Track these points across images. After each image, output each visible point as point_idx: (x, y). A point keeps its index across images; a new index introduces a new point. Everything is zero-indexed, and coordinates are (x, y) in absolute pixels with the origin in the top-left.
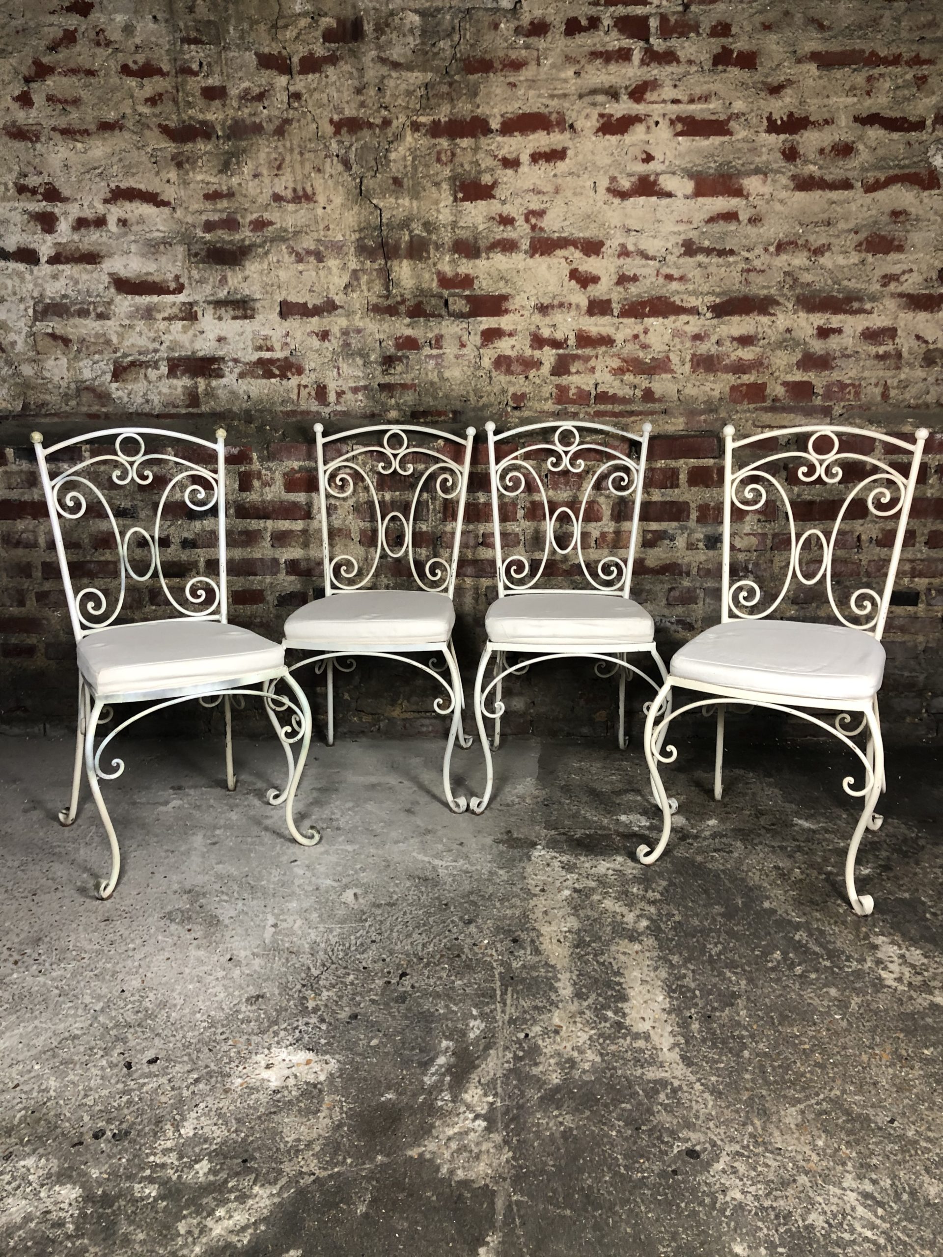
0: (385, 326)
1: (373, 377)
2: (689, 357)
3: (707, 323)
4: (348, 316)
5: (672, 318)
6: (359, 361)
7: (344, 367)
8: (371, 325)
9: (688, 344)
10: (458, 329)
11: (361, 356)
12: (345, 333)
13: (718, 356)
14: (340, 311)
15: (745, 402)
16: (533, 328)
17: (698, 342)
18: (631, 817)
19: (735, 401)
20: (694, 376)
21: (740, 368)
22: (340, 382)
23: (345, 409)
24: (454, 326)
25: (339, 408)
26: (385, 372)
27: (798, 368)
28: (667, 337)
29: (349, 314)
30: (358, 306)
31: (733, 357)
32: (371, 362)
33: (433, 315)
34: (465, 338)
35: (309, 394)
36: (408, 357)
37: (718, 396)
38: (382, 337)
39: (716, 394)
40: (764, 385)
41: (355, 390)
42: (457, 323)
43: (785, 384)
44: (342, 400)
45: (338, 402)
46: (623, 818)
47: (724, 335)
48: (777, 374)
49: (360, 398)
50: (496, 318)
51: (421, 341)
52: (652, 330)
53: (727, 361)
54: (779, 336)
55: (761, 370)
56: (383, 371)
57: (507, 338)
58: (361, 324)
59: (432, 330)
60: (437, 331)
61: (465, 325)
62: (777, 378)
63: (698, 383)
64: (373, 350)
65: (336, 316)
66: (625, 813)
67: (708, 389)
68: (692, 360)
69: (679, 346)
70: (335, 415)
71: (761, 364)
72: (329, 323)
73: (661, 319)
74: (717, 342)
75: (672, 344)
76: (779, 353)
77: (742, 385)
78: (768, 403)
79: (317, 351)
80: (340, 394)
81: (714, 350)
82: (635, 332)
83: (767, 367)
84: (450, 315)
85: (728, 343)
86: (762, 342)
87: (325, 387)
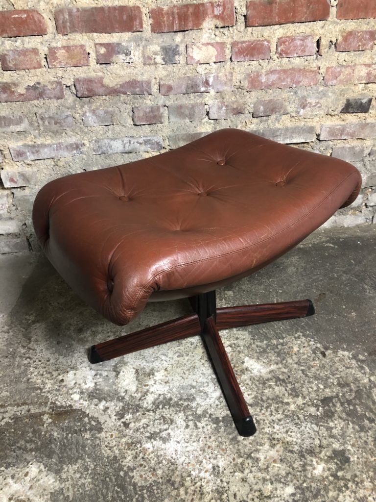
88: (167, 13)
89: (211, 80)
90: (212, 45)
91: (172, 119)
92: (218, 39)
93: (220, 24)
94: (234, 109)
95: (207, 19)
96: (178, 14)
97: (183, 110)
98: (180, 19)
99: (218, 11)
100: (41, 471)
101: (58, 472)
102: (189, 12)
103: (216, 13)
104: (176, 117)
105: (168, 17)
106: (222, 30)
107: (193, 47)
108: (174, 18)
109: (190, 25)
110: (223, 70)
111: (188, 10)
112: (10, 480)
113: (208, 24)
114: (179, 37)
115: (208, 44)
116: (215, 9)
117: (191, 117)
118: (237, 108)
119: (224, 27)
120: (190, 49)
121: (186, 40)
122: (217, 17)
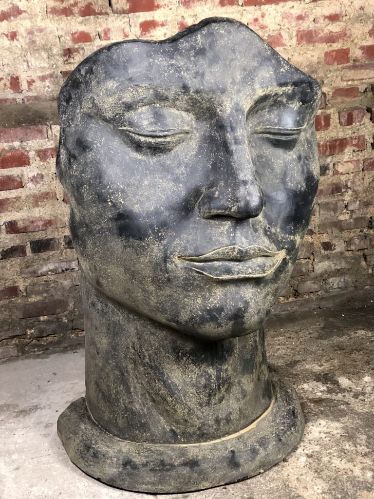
0: (63, 25)
1: (57, 67)
2: (295, 33)
3: (307, 6)
4: (31, 19)
5: (281, 4)
6: (44, 55)
7: (32, 61)
8: (50, 25)
9: (294, 24)
10: (121, 23)
11: (46, 50)
12: (30, 32)
13: (315, 31)
14: (24, 14)
15: (336, 63)
16: (179, 19)
17: (301, 21)
18: (310, 384)
19: (328, 64)
20: (299, 46)
21: (331, 39)
22: (30, 73)
23: (35, 94)
24: (118, 20)
25: (30, 94)
26: (66, 62)
27: (370, 35)
28: (279, 18)
29: (32, 17)
30: (38, 9)
31: (326, 31)
32: (53, 55)
33: (101, 14)
34: (127, 30)
35: (5, 85)
36: (83, 49)
37: (317, 61)
38: (60, 33)
39: (315, 59)
40: (348, 50)
41: (43, 79)
42: (120, 18)
43: (362, 48)
44: (32, 87)
45: (30, 90)
46: (305, 386)
47: (319, 14)
48: (356, 41)
49: (48, 84)
50: (151, 13)
51: (93, 34)
52: (267, 14)
53: (321, 35)
54: (356, 12)
55: (345, 39)
56: (65, 61)
57: (160, 28)
58: (42, 24)
59: (101, 26)
60: (104, 26)
61: (126, 20)
62: (356, 44)
63: (302, 52)
64: (54, 45)
65: (21, 19)
66: (305, 382)
67: (309, 56)
68: (297, 35)
69: (287, 26)
70: (28, 100)
71: (345, 34)
72: (16, 26)
73: (273, 6)
74: (314, 20)
75: (282, 25)
76: (357, 25)
77: (333, 51)
78: (351, 63)
79: (8, 49)
80: (30, 83)
81: (312, 26)
82: (255, 17)
83: (349, 37)
84: (114, 12)
85: (321, 21)
86: (345, 18)
87: (17, 78)
88: (323, 146)
89: (349, 184)
90: (351, 162)
91: (322, 212)
92: (355, 158)
93: (356, 149)
94: (364, 202)
95: (348, 147)
96: (329, 145)
97: (329, 206)
98: (330, 148)
99: (354, 142)
100: (327, 422)
101: (338, 421)
102: (337, 144)
103: (354, 143)
104: (324, 211)
105: (323, 148)
106: (357, 153)
107: (339, 164)
108: (327, 148)
109: (337, 151)
110: (358, 177)
111: (336, 142)
112: (312, 427)
113: (348, 150)
114: (329, 160)
115: (348, 161)
116: (353, 141)
117: (335, 210)
118: (367, 201)
119: (358, 151)
120: (336, 166)
121: (334, 160)
122: (354, 145)
